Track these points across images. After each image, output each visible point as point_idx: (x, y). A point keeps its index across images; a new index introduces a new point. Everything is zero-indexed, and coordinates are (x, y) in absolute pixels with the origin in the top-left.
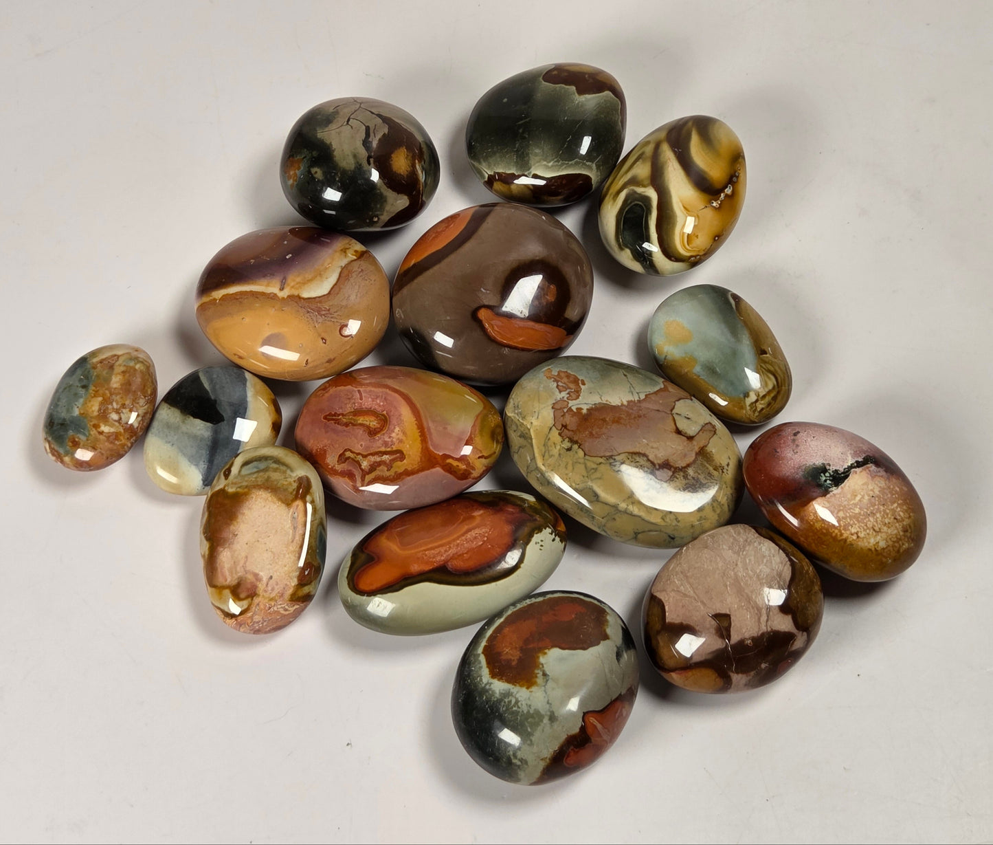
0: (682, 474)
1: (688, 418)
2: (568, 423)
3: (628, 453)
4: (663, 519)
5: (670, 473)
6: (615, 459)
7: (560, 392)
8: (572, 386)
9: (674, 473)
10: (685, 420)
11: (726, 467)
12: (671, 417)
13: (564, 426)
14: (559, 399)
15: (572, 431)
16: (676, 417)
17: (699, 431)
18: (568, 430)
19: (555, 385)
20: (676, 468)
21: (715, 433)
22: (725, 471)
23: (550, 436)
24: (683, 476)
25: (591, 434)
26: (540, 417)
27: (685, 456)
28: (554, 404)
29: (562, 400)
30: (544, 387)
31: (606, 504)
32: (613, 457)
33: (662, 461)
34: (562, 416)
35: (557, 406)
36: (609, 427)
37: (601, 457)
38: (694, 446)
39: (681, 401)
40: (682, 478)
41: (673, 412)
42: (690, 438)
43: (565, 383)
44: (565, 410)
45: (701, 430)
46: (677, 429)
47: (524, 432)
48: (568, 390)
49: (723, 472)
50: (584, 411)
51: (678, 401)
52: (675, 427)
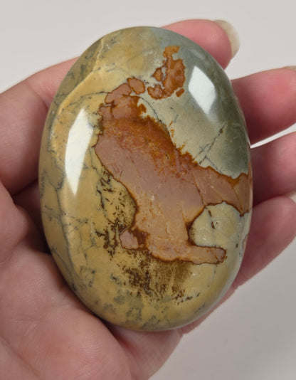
0: (144, 258)
1: (213, 227)
2: (119, 106)
3: (127, 189)
4: (81, 269)
5: (135, 246)
6: (109, 180)
7: (154, 76)
8: (169, 84)
9: (139, 249)
10: (208, 226)
11: (184, 298)
12: (200, 208)
13: (113, 105)
14: (143, 80)
15: (113, 116)
16: (205, 213)
17: (205, 247)
18: (111, 112)
19: (159, 66)
20: (145, 248)
21: (218, 263)
22: (179, 299)
23: (93, 97)
24: (142, 261)
25: (122, 138)
26: (110, 72)
27: (167, 249)
28: (134, 77)
29: (143, 83)
30: (149, 56)
31: (58, 201)
32: (111, 178)
33: (143, 229)
34: (124, 95)
35: (132, 84)
36: (142, 152)
37: (102, 165)
38: (185, 252)
39: (230, 208)
40: (139, 261)
41: (208, 207)
42: (191, 242)
43: (167, 74)
44: (133, 94)
45: (209, 247)
46: (192, 223)
47: (87, 67)
48: (160, 83)
49: (176, 298)
50: (144, 115)
51: (227, 203)
52: (191, 219)
